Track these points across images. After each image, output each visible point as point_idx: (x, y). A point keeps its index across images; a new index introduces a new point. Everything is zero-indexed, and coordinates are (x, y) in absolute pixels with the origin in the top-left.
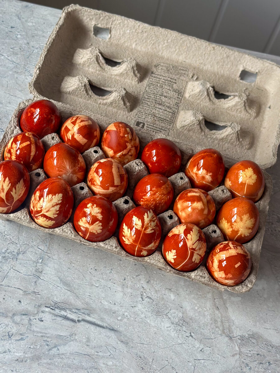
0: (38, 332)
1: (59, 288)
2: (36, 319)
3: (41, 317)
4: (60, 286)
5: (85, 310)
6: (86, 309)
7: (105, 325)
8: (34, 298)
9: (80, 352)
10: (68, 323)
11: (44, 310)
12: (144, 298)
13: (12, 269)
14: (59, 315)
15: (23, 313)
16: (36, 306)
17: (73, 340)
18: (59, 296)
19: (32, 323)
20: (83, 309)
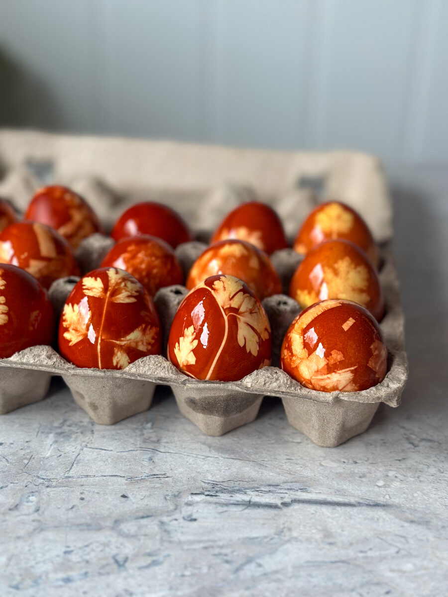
0: (191, 543)
1: (212, 459)
2: (176, 520)
3: (189, 513)
4: (210, 455)
5: (290, 484)
6: (292, 482)
7: (352, 500)
8: (158, 485)
9: (320, 559)
10: (261, 512)
11: (190, 501)
12: (416, 442)
13: (85, 449)
14: (232, 502)
15: (141, 514)
16: (168, 498)
17: (289, 541)
18: (218, 472)
19: (169, 528)
20: (286, 482)
